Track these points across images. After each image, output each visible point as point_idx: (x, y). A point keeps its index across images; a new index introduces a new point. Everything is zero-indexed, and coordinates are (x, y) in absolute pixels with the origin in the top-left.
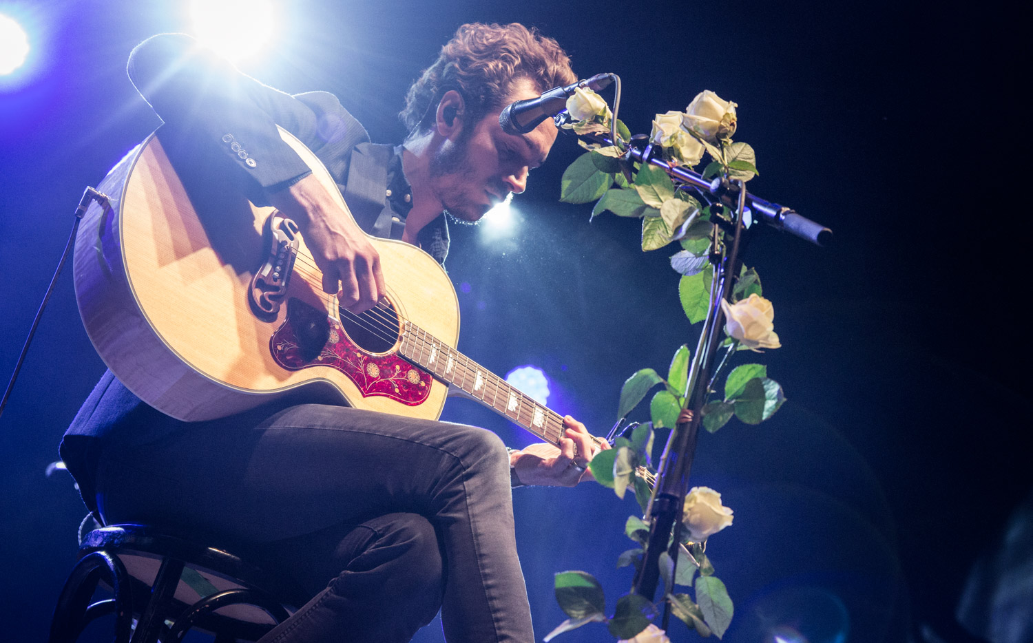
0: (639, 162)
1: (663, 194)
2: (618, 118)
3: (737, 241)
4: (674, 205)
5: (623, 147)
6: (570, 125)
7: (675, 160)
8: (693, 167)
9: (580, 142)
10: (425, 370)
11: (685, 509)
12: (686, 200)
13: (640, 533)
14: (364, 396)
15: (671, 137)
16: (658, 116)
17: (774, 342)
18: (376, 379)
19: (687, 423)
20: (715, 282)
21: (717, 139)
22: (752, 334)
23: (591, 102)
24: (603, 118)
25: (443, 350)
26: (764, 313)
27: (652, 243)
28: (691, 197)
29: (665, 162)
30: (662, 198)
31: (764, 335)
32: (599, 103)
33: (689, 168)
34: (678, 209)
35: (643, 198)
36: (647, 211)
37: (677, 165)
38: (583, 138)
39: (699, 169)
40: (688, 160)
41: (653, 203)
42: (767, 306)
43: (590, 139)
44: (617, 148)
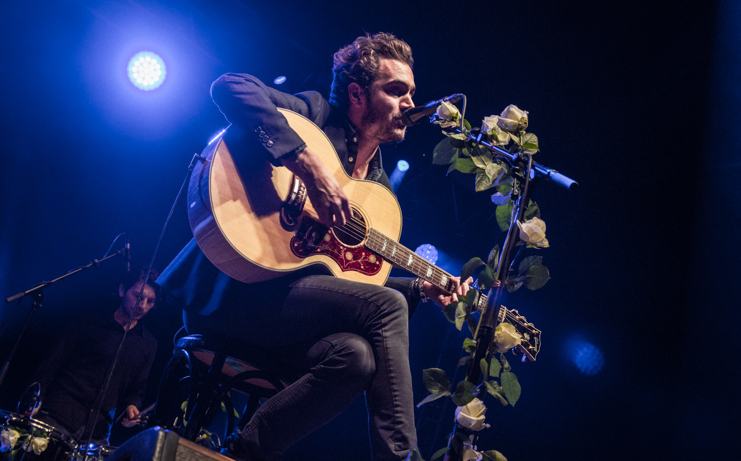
0: (475, 143)
1: (486, 161)
2: (464, 118)
3: (526, 188)
4: (493, 167)
5: (467, 134)
6: (438, 122)
7: (495, 142)
8: (504, 146)
9: (443, 132)
10: (379, 255)
11: (496, 335)
12: (500, 164)
13: (472, 347)
14: (343, 271)
15: (492, 130)
16: (486, 118)
17: (546, 244)
18: (351, 261)
19: (497, 287)
20: (514, 210)
21: (517, 131)
22: (533, 239)
23: (450, 110)
24: (456, 118)
25: (391, 243)
26: (540, 228)
27: (481, 188)
28: (502, 162)
29: (489, 143)
30: (486, 163)
31: (540, 240)
32: (454, 110)
33: (502, 147)
34: (495, 169)
35: (475, 163)
36: (478, 170)
37: (495, 145)
38: (445, 129)
39: (507, 147)
40: (501, 142)
41: (481, 166)
42: (542, 223)
43: (449, 130)
44: (463, 135)
